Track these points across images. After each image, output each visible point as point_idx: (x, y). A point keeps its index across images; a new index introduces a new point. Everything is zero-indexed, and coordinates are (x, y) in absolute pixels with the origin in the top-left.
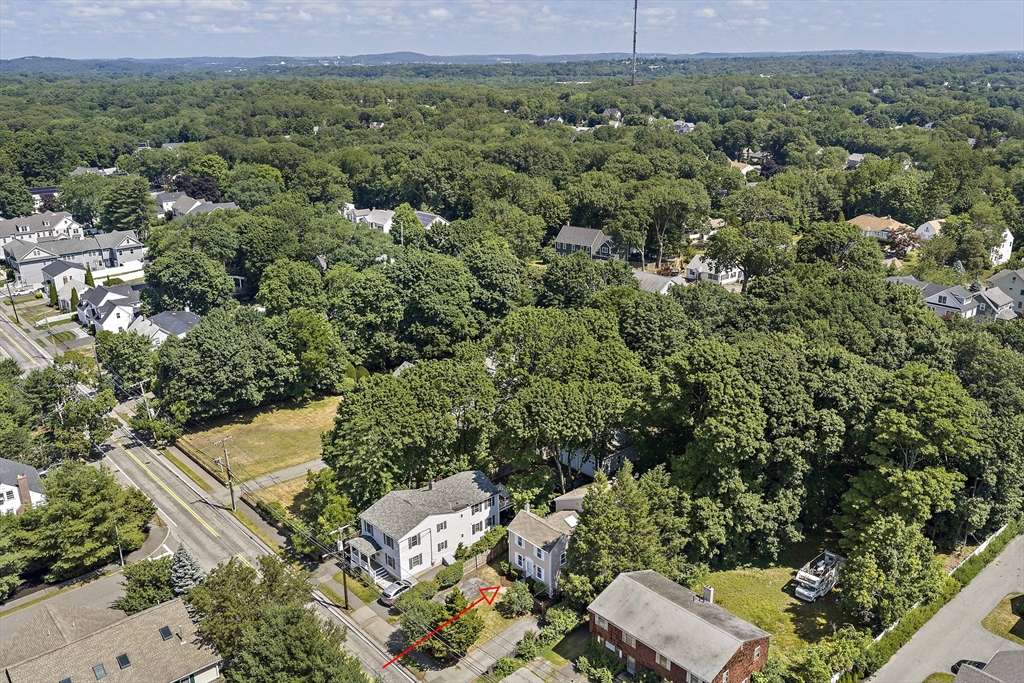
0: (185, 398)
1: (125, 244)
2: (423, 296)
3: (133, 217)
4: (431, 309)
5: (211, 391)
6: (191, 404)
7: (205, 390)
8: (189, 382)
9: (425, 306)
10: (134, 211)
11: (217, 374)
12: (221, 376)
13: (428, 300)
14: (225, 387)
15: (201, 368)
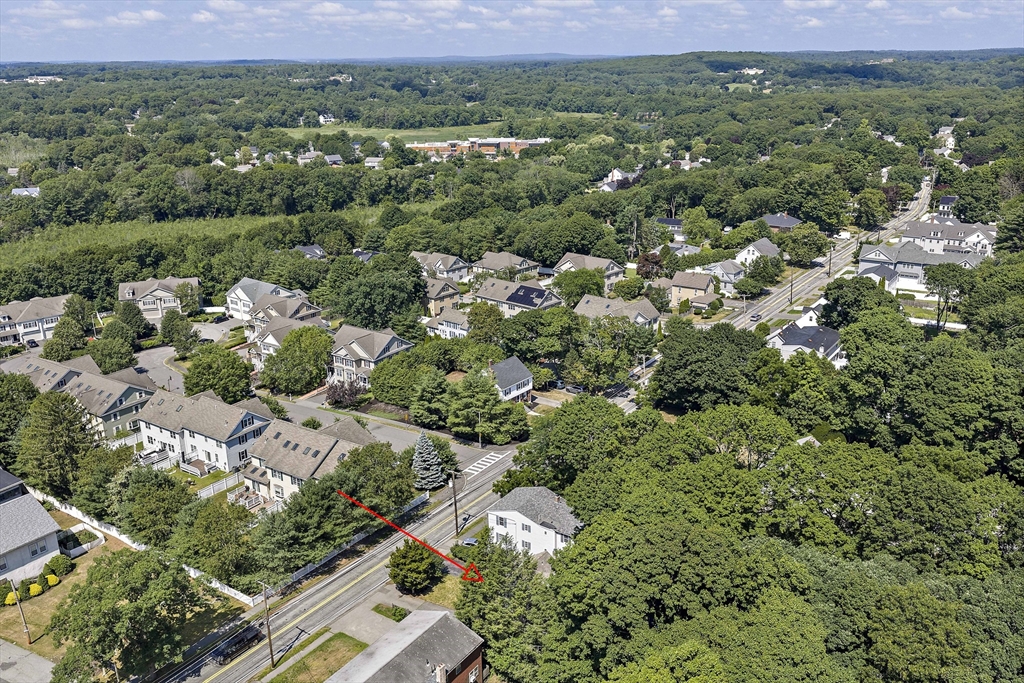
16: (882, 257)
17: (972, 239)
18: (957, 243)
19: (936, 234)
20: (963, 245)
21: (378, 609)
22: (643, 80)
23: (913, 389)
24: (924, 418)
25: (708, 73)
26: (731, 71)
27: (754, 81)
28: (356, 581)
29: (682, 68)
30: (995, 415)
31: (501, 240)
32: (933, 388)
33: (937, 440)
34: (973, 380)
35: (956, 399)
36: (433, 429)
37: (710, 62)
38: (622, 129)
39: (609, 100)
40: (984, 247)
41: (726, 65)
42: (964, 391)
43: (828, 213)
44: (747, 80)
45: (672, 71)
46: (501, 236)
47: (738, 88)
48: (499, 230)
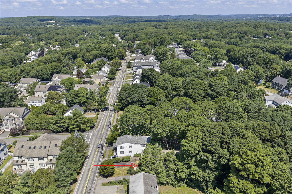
0: (121, 102)
1: (156, 65)
2: (188, 89)
3: (163, 58)
4: (189, 93)
5: (127, 102)
6: (122, 104)
7: (125, 102)
8: (122, 99)
9: (188, 92)
10: (163, 57)
11: (128, 98)
12: (129, 99)
13: (189, 91)
14: (129, 102)
15: (125, 96)
16: (138, 65)
17: (151, 59)
18: (148, 60)
19: (143, 58)
20: (149, 60)
21: (103, 184)
22: (18, 25)
23: (189, 90)
24: (193, 96)
25: (38, 22)
26: (45, 21)
27: (54, 24)
28: (87, 181)
29: (29, 21)
30: (206, 92)
31: (24, 74)
32: (193, 89)
33: (197, 100)
34: (201, 85)
35: (198, 90)
36: (61, 133)
37: (37, 19)
38: (23, 39)
39: (11, 31)
40: (154, 60)
41: (43, 20)
42: (200, 88)
43: (114, 56)
44: (52, 24)
45: (26, 22)
46: (23, 73)
47: (50, 26)
48: (22, 71)
